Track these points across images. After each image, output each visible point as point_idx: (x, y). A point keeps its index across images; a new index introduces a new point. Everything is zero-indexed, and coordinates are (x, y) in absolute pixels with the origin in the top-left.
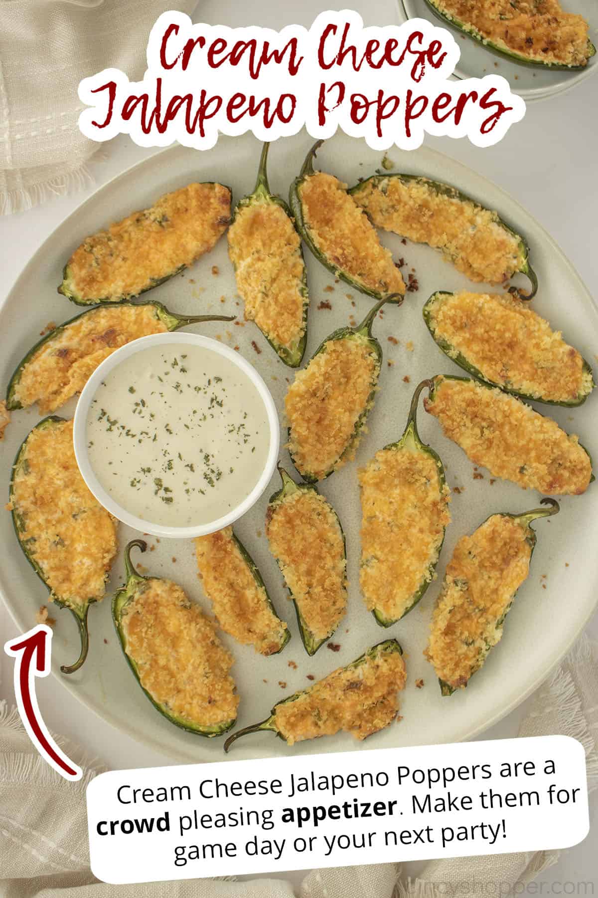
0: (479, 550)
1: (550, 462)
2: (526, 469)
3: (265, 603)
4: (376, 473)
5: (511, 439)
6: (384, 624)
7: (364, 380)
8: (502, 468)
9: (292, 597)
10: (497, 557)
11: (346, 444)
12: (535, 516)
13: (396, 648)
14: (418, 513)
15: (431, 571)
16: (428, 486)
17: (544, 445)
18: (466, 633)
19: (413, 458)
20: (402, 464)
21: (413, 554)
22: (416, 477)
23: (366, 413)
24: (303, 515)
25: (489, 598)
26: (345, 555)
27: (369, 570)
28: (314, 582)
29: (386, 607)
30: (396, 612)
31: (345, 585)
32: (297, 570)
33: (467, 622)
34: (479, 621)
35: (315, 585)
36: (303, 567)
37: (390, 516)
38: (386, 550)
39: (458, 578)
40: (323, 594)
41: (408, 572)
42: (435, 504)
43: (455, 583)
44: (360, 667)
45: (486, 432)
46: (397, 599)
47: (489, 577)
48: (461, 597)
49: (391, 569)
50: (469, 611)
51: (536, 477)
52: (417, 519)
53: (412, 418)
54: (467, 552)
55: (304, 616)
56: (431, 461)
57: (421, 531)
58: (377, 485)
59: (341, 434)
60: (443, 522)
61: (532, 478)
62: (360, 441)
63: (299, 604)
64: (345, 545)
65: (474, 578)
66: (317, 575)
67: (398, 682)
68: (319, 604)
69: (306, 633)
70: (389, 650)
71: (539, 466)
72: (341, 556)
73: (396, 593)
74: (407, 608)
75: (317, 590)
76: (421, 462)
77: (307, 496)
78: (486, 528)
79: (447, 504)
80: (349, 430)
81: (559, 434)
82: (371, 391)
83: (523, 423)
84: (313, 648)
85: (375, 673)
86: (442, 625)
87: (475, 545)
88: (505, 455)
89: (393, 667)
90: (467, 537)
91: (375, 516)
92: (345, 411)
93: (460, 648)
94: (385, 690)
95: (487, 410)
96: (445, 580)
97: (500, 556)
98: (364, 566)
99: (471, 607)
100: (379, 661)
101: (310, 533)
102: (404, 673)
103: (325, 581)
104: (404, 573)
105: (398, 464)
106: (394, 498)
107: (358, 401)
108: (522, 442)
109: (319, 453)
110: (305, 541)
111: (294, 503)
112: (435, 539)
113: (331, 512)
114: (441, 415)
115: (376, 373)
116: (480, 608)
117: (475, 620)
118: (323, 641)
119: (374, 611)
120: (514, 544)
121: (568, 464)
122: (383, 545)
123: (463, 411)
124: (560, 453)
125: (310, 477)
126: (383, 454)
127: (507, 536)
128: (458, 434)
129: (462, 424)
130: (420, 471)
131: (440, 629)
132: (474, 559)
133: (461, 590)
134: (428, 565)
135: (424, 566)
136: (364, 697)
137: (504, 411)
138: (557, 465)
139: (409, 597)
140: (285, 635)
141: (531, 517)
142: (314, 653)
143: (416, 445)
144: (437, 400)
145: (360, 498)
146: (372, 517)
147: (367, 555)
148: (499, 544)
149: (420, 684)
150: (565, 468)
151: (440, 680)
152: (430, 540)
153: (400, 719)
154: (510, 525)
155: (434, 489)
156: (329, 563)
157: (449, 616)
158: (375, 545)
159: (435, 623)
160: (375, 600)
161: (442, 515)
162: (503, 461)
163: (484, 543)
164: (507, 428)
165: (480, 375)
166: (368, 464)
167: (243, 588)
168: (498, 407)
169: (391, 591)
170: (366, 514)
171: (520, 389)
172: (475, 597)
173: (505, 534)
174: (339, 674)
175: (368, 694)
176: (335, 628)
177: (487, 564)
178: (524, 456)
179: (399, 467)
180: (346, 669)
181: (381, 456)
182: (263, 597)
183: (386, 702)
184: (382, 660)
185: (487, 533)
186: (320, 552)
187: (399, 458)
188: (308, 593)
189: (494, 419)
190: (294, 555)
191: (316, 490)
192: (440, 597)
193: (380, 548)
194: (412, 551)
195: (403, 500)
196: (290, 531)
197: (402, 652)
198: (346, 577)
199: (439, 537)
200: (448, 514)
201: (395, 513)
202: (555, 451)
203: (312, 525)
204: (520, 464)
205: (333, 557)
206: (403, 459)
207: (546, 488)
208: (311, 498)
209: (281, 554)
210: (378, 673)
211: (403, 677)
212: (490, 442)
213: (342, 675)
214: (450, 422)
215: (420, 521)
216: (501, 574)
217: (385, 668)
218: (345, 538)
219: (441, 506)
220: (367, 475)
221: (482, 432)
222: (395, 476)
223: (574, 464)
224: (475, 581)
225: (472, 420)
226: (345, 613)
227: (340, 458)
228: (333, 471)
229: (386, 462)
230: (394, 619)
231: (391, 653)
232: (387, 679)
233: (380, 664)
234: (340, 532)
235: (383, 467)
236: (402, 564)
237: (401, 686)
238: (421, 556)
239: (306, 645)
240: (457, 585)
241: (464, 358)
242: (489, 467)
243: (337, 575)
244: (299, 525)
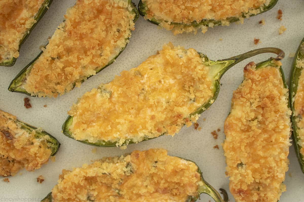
0: (162, 168)
1: (257, 181)
2: (242, 167)
3: (25, 30)
4: (177, 57)
5: (259, 144)
6: (65, 130)
7: (243, 6)
8: (234, 149)
9: (43, 49)
10: (164, 183)
11: (185, 21)
12: (212, 194)
13: (54, 149)
14: (164, 107)
15: (125, 142)
16: (189, 103)
17: (267, 170)
18: (95, 193)
19: (204, 78)
20: (195, 73)
21: (130, 122)
22: (192, 90)
23: (218, 23)
24: (110, 19)
25: (131, 195)
26: (100, 70)
27: (98, 95)
28: (65, 58)
29: (78, 125)
30: (78, 134)
31: (77, 83)
32: (65, 40)
33: (104, 189)
34: (111, 197)
35: (62, 60)
36: (70, 43)
37: (149, 87)
38: (122, 99)
39: (133, 164)
40: (59, 70)
41: (114, 126)
42: (179, 116)
43: (128, 165)
44: (23, 131)
45: (255, 123)
46: (89, 129)
47: (146, 186)
48: (120, 175)
49: (110, 111)
50: (113, 186)
51: (241, 178)
52: (159, 109)
53: (237, 59)
54: (156, 160)
55: (34, 67)
56: (211, 94)
57: (153, 118)
58: (167, 63)
59: (191, 12)
60: (169, 131)
61: (239, 175)
62: (193, 32)
63: (41, 58)
64: (107, 66)
65: (140, 175)
66: (70, 57)
67: (31, 165)
68: (49, 72)
69: (23, 76)
70: (49, 145)
71: (250, 176)
72: (97, 68)
73: (94, 126)
74: (87, 140)
75: (59, 64)
76: (206, 86)
77: (127, 12)
78: (182, 163)
79: (184, 125)
80: (197, 16)
81: (281, 176)
82: (237, 16)
83: (276, 146)
84: (16, 88)
85: (26, 145)
86: (91, 173)
87: (164, 163)
88: (245, 146)
89: (38, 155)
90: (166, 154)
91: (142, 76)
92: (210, 5)
93: (83, 195)
94: (18, 159)
95: (273, 113)
96: (125, 155)
97: (166, 185)
98: (99, 90)
99: (117, 186)
100: (37, 142)
101: (100, 33)
102: (39, 165)
103: (69, 67)
104: (113, 123)
105: (193, 70)
106: (165, 82)
107: (224, 10)
108: (261, 153)
109: (166, 3)
110: (92, 32)
111: (116, 5)
112: (153, 132)
113: (126, 39)
114: (250, 81)
115: (254, 12)
116: (121, 193)
117: (109, 194)
118: (25, 93)
119: (70, 117)
120: (181, 190)
121: (262, 195)
122: (124, 95)
123: (262, 95)
124: (267, 185)
125: (143, 8)
126: (194, 53)
127: (185, 182)
128: (241, 103)
129: (252, 101)
130: (197, 90)
131: (87, 173)
132: (153, 168)
133: (125, 172)
134: (129, 137)
135: (127, 135)
136: (3, 147)
137: (278, 127)
138: (257, 187)
139: (97, 137)
140: (10, 60)
141: (210, 192)
142: (13, 90)
143: (217, 74)
144: (259, 71)
145: (150, 57)
146: (140, 74)
147: (110, 88)
148: (176, 180)
149: (40, 181)
150: (258, 194)
151: (51, 193)
152: (150, 128)
153: (7, 181)
154: (195, 180)
155: (190, 108)
156: (85, 61)
157: (100, 174)
158: (120, 89)
159: (90, 167)
160: (78, 113)
161: (174, 126)
162: (240, 148)
163: (170, 168)
164: (266, 136)
165: (293, 93)
166: (179, 47)
167: (26, 6)
168: (278, 121)
169: (93, 121)
170: (140, 68)
171: (299, 129)
172: (126, 184)
173: (185, 180)
174: (10, 119)
175: (8, 148)
176: (40, 95)
177: (155, 179)
178: (250, 160)
179: (191, 73)
180: (17, 121)
181: (192, 54)
182: (28, 25)
183: (11, 164)
184: (38, 144)
185: (179, 167)
186: (89, 50)
187: (199, 67)
188: (53, 59)
189: (267, 123)
190: (75, 30)
191: (136, 17)
192: (111, 160)
193: (120, 94)
194: (133, 119)
195: (167, 90)
196: (92, 15)
197: (53, 155)
198: (83, 81)
199: (157, 134)
200: (178, 130)
201: (154, 90)
202: (269, 180)
203: (107, 31)
204: (244, 161)
205: (92, 62)
206: (199, 71)
207: (236, 190)
208: (128, 17)
209: (70, 20)
210: (28, 147)
211: (37, 166)
212: (248, 129)
213: (10, 121)
214: (248, 91)
215: (159, 112)
216: (154, 192)
217: (33, 150)
218: (112, 63)
219: (180, 121)
220: (171, 51)
221: (253, 120)
222: (182, 73)
223: (265, 198)
224: (138, 177)
225: (259, 107)
226: (56, 96)
227: (171, 23)
228: (157, 24)
229: (189, 60)
230: (73, 135)
231: (48, 148)
232: (27, 155)
233: (35, 144)
234: (114, 56)
235: (184, 59)
236: (117, 118)
237: (30, 169)
238: (133, 129)
239: (14, 81)
240: (127, 167)
241: (300, 74)
242: (229, 139)
243: (79, 73)
244: (101, 20)
